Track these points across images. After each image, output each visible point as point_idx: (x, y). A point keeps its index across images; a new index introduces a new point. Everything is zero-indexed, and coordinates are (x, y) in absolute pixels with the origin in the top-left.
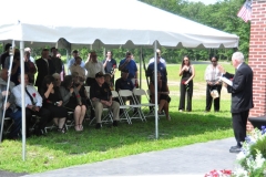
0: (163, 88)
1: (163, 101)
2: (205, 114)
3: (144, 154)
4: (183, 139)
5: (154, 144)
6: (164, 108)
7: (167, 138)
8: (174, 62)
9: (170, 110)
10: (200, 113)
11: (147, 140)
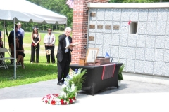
0: (20, 47)
1: (20, 56)
2: (47, 64)
3: (6, 88)
4: (32, 79)
5: (13, 82)
6: (21, 61)
7: (22, 79)
8: (28, 31)
9: (24, 62)
10: (44, 64)
11: (8, 80)
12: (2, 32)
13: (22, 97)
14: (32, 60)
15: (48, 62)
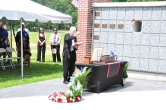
0: (27, 47)
1: (27, 56)
2: (53, 63)
3: (14, 87)
4: (39, 78)
5: (21, 81)
6: (27, 60)
7: (29, 77)
9: (31, 61)
10: (50, 63)
11: (16, 79)
12: (9, 32)
13: (29, 96)
14: (39, 59)
15: (54, 61)
